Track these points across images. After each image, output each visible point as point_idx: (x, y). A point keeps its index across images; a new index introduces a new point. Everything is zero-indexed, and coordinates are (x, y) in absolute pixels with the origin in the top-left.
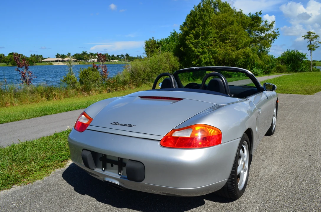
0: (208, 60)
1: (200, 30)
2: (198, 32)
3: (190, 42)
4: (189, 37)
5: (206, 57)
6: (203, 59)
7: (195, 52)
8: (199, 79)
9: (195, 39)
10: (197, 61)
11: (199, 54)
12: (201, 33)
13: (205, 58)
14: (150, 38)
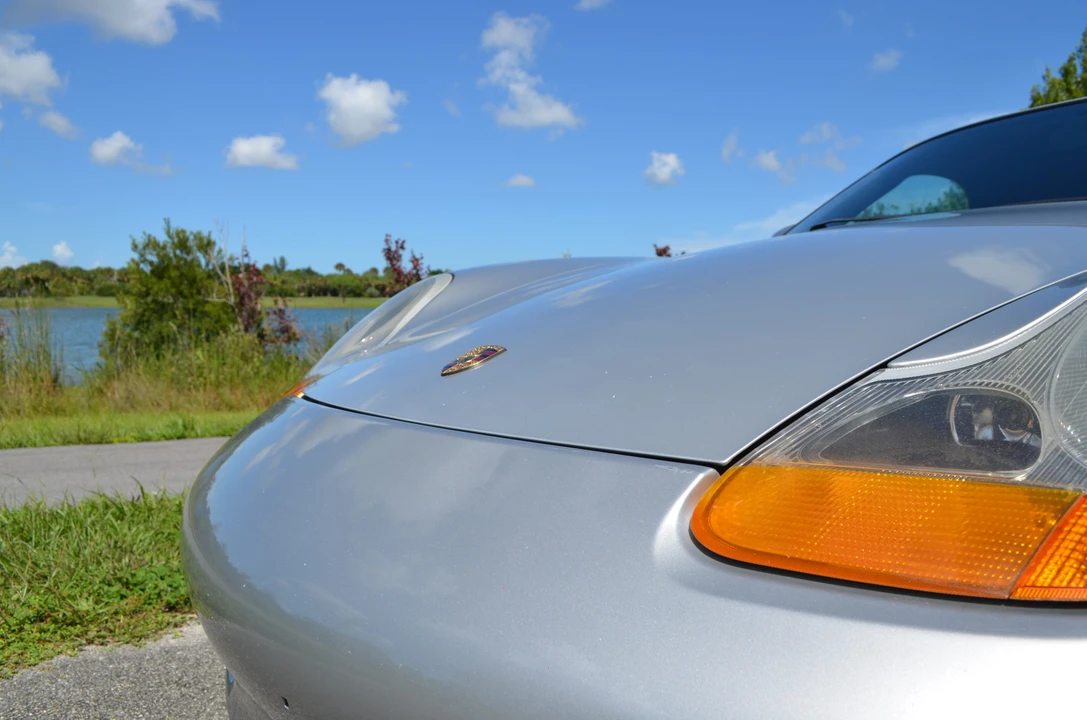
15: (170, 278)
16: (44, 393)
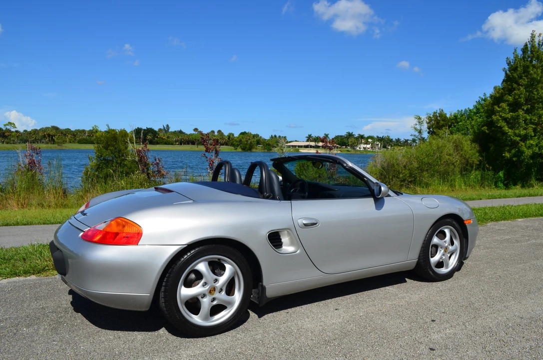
0: (536, 150)
1: (520, 94)
2: (517, 99)
3: (501, 116)
4: (499, 107)
5: (532, 144)
6: (524, 149)
7: (510, 136)
8: (518, 187)
9: (510, 111)
10: (513, 151)
11: (518, 139)
12: (522, 100)
13: (529, 147)
15: (110, 150)
16: (60, 198)
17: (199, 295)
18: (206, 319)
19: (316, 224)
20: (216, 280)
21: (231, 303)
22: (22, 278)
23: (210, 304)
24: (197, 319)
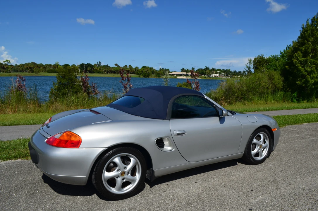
0: (316, 80)
1: (309, 47)
2: (307, 50)
3: (298, 59)
4: (297, 54)
5: (314, 77)
6: (309, 79)
7: (302, 72)
8: (305, 101)
9: (302, 57)
10: (303, 81)
11: (306, 73)
12: (310, 51)
13: (312, 78)
14: (259, 55)
15: (66, 79)
16: (36, 107)
17: (115, 176)
18: (119, 190)
19: (184, 133)
20: (125, 168)
21: (134, 181)
22: (13, 161)
23: (121, 182)
24: (114, 190)
